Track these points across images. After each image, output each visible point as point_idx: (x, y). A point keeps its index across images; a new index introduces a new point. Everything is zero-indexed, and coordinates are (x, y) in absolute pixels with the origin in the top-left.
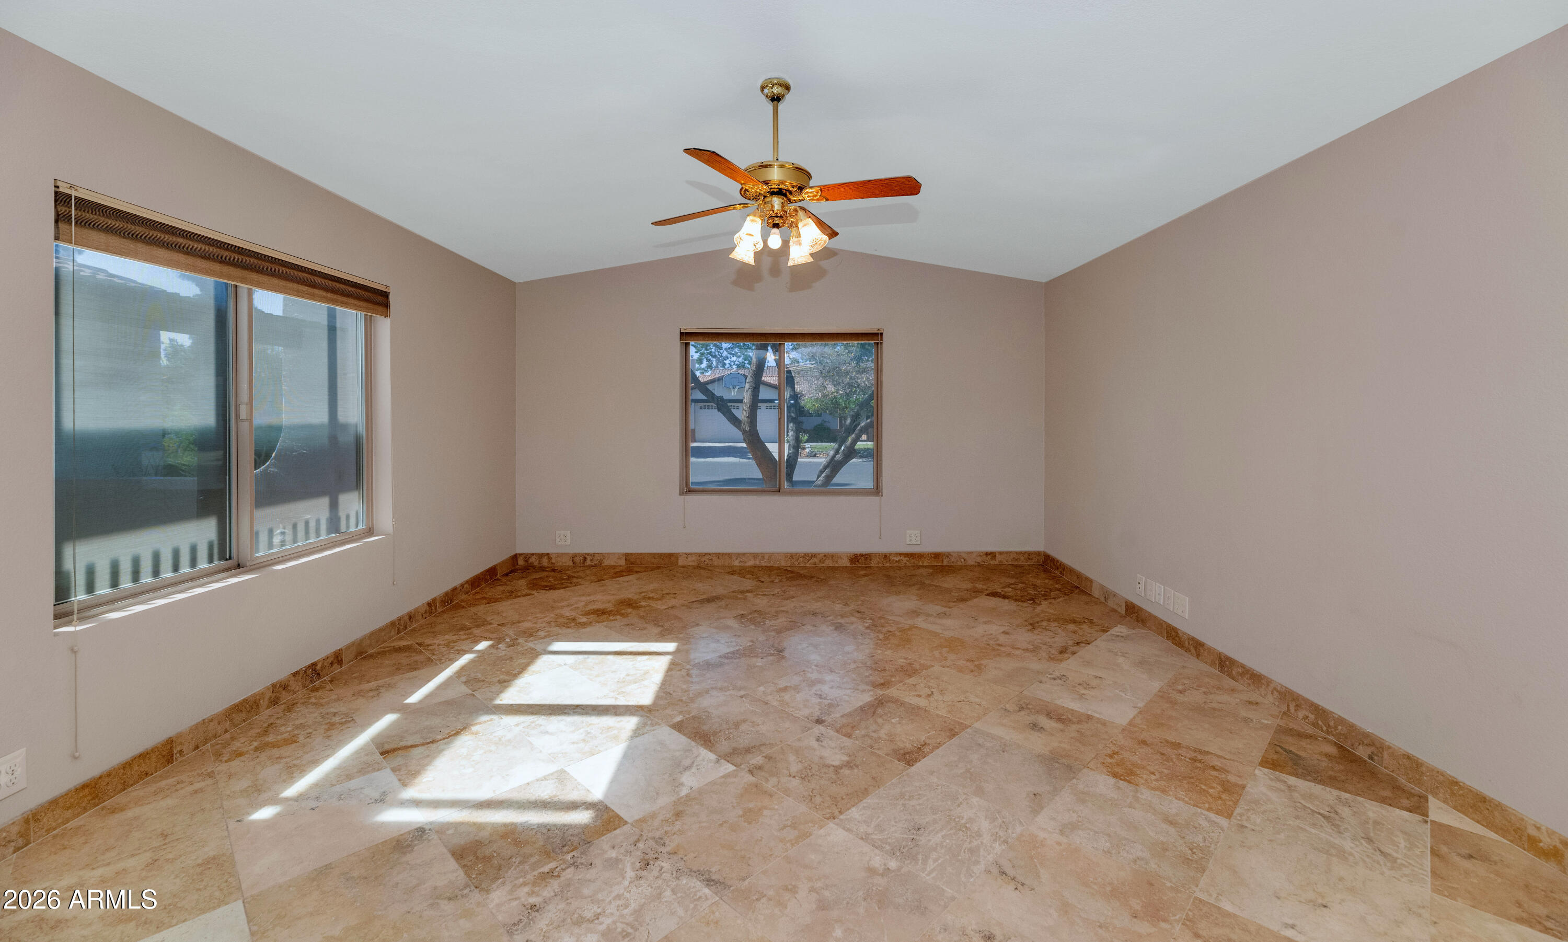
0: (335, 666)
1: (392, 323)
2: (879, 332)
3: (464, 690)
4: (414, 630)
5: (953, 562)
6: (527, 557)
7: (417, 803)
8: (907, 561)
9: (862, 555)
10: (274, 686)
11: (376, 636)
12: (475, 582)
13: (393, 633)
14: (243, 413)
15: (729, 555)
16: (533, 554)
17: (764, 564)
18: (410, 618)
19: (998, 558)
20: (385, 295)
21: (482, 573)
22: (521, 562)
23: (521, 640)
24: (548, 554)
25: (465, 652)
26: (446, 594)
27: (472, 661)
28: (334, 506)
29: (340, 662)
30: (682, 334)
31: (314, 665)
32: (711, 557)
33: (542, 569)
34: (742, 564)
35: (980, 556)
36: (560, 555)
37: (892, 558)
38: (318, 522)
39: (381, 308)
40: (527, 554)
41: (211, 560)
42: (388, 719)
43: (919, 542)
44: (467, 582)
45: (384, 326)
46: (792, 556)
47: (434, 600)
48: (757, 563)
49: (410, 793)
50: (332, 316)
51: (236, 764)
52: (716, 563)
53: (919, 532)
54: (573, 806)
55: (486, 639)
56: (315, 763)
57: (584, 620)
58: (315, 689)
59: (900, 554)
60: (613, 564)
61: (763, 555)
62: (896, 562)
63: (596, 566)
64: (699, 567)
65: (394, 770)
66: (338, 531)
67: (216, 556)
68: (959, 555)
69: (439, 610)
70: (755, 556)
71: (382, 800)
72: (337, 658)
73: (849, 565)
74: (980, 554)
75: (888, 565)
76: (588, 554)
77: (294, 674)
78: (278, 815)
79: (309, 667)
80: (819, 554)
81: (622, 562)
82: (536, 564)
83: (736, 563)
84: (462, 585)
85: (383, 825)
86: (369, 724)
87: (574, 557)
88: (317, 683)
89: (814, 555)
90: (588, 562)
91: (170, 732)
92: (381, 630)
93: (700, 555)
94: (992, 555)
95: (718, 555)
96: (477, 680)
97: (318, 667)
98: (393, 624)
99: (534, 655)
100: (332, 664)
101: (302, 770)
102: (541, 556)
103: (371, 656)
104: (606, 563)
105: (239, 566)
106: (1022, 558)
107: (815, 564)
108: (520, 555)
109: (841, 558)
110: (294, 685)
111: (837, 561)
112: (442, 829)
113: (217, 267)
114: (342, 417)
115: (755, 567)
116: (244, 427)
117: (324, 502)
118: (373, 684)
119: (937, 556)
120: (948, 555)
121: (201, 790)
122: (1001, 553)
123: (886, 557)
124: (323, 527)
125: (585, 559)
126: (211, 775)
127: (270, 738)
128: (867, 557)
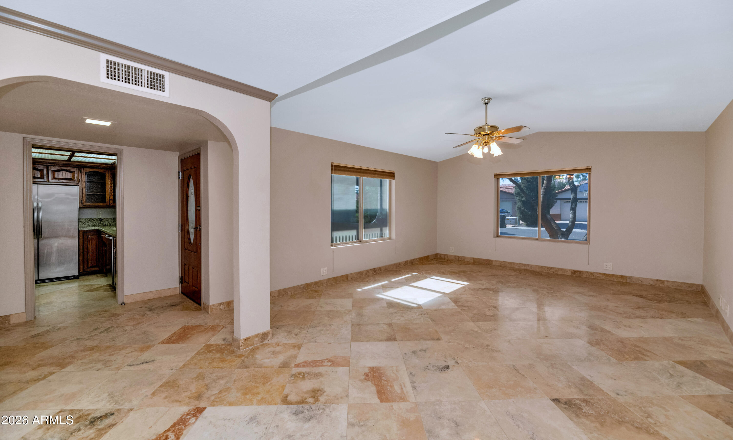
0: (380, 271)
1: (395, 181)
2: (589, 168)
3: (405, 281)
4: (400, 268)
5: (633, 282)
6: (441, 255)
7: (384, 295)
8: (604, 277)
9: (578, 271)
10: (366, 271)
11: (390, 266)
12: (421, 259)
13: (395, 267)
14: (361, 207)
15: (514, 263)
16: (442, 254)
17: (528, 269)
18: (400, 264)
19: (666, 283)
20: (393, 173)
21: (424, 257)
22: (439, 256)
23: (425, 274)
24: (447, 255)
25: (409, 274)
26: (411, 260)
27: (410, 276)
28: (381, 230)
29: (381, 270)
30: (495, 175)
31: (375, 269)
32: (506, 263)
33: (444, 259)
34: (519, 267)
35: (653, 281)
36: (450, 255)
37: (595, 275)
38: (378, 234)
39: (392, 177)
40: (440, 254)
41: (355, 240)
42: (386, 282)
43: (612, 269)
44: (418, 258)
45: (393, 181)
46: (542, 267)
47: (407, 261)
48: (525, 268)
49: (384, 294)
50: (381, 181)
51: (357, 282)
52: (508, 266)
53: (611, 264)
54: (414, 303)
55: (416, 272)
56: (370, 285)
57: (446, 273)
58: (374, 274)
59: (600, 273)
60: (469, 261)
61: (528, 265)
62: (597, 277)
63: (462, 261)
64: (500, 266)
65: (383, 290)
66: (382, 237)
67: (356, 239)
68: (638, 279)
69: (409, 264)
70: (525, 265)
71: (379, 293)
72: (380, 269)
73: (570, 274)
74: (652, 280)
75: (592, 277)
76: (460, 256)
77: (371, 269)
78: (361, 291)
79: (373, 269)
80: (555, 268)
81: (472, 261)
82: (443, 257)
83: (516, 267)
84: (417, 259)
85: (377, 296)
86: (382, 282)
87: (455, 256)
88: (375, 273)
89: (553, 268)
90: (460, 259)
91: (347, 273)
92: (392, 265)
93: (501, 262)
94: (663, 282)
95: (509, 263)
96: (409, 280)
97: (376, 270)
98: (395, 264)
99: (426, 278)
100: (379, 270)
101: (367, 286)
102: (445, 255)
103: (388, 271)
104: (466, 260)
105: (360, 242)
106: (685, 286)
107: (553, 272)
108: (438, 254)
109: (566, 271)
110: (371, 272)
111: (564, 272)
112: (386, 300)
113: (356, 174)
114: (384, 207)
115: (524, 269)
116: (361, 209)
117: (379, 229)
118: (386, 276)
119: (622, 277)
120: (630, 278)
121: (351, 284)
122: (668, 281)
123: (591, 273)
124: (379, 235)
125: (459, 258)
126: (353, 283)
127: (364, 280)
128: (580, 272)
